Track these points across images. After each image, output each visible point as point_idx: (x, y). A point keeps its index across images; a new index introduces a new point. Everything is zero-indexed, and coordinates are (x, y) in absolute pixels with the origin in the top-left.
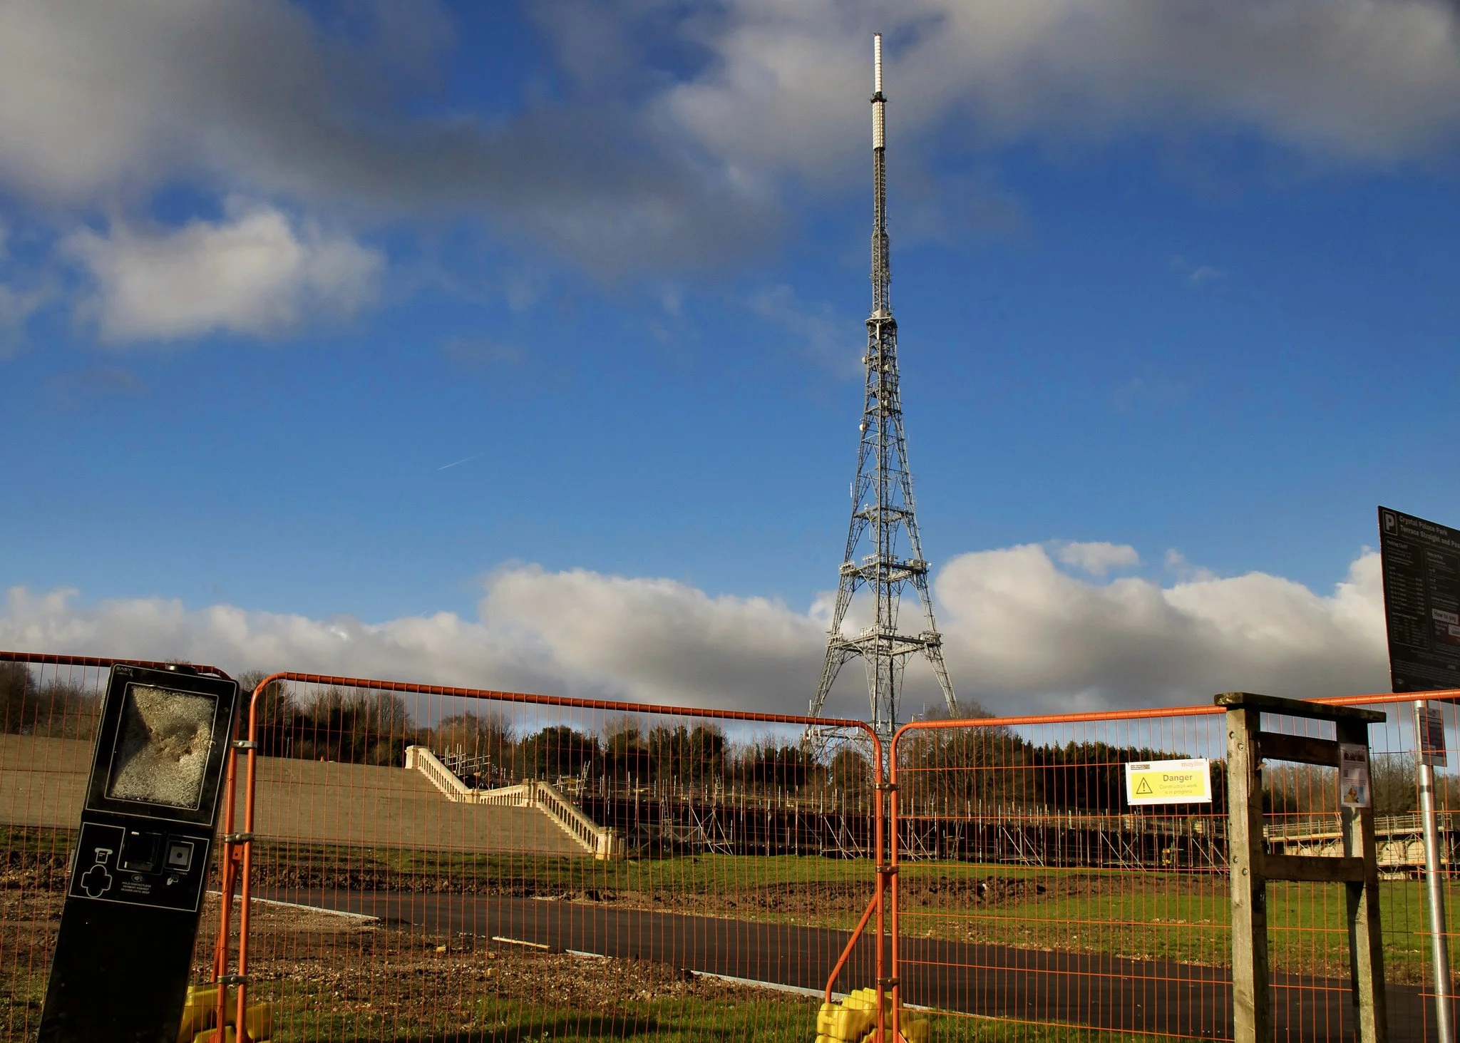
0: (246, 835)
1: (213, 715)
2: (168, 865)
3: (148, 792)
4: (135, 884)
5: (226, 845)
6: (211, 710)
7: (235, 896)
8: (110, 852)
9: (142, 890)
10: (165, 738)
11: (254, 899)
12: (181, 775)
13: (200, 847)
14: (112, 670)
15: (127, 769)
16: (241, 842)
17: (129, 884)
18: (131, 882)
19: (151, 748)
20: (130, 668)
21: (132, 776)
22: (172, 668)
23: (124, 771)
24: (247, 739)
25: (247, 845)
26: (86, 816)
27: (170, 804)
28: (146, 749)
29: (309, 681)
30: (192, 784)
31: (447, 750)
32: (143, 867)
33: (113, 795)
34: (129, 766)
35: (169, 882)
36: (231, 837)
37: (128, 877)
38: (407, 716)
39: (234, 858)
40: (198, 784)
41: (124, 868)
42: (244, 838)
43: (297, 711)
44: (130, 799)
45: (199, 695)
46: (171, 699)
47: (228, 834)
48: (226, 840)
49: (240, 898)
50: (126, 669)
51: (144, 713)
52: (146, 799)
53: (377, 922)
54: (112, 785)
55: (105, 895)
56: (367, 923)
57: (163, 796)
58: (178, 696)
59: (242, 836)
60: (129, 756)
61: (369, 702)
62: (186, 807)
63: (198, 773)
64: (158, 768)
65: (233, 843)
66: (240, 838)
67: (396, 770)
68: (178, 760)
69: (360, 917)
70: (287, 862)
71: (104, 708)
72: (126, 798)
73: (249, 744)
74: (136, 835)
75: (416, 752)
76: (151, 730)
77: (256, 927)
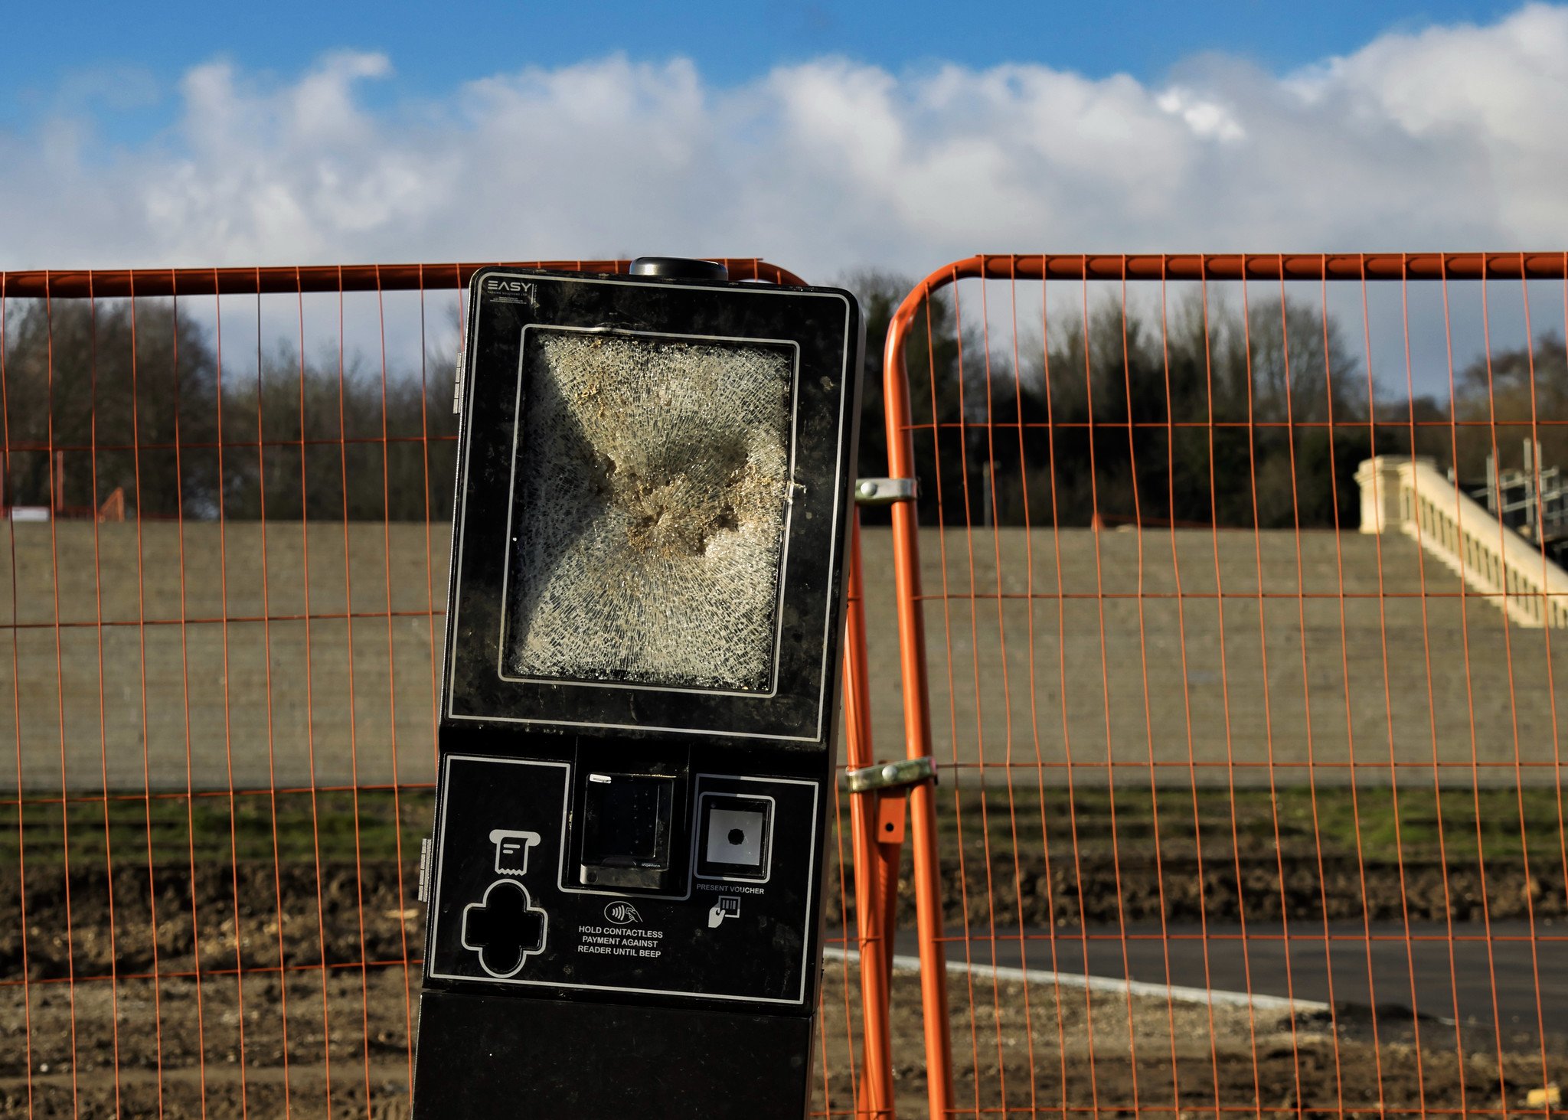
0: (909, 767)
1: (787, 402)
2: (705, 867)
3: (623, 653)
4: (618, 931)
5: (856, 801)
6: (778, 387)
7: (898, 960)
8: (533, 839)
9: (637, 949)
10: (654, 484)
11: (953, 967)
12: (714, 595)
13: (794, 805)
14: (474, 294)
15: (554, 587)
16: (899, 789)
17: (598, 930)
18: (604, 924)
19: (616, 521)
20: (526, 281)
21: (571, 609)
22: (650, 270)
23: (548, 595)
24: (884, 473)
25: (916, 796)
26: (451, 737)
27: (691, 683)
28: (604, 524)
29: (1053, 275)
30: (750, 620)
31: (1492, 464)
32: (633, 879)
33: (523, 669)
34: (559, 578)
35: (715, 919)
36: (866, 776)
37: (593, 911)
38: (1353, 363)
39: (884, 837)
40: (768, 617)
41: (578, 885)
42: (907, 776)
43: (1002, 382)
44: (573, 678)
45: (740, 346)
46: (658, 364)
47: (860, 767)
48: (855, 785)
49: (916, 964)
50: (515, 287)
51: (585, 416)
52: (619, 675)
53: (1322, 1017)
54: (515, 639)
55: (534, 968)
56: (1287, 1024)
57: (669, 661)
58: (678, 355)
59: (899, 769)
60: (555, 550)
61: (1224, 334)
62: (740, 689)
63: (764, 585)
64: (644, 576)
65: (875, 794)
66: (895, 777)
67: (1332, 542)
68: (701, 550)
69: (1271, 1006)
70: (1015, 846)
71: (466, 410)
72: (563, 675)
73: (889, 487)
74: (603, 785)
75: (1391, 477)
76: (611, 465)
77: (966, 1051)
